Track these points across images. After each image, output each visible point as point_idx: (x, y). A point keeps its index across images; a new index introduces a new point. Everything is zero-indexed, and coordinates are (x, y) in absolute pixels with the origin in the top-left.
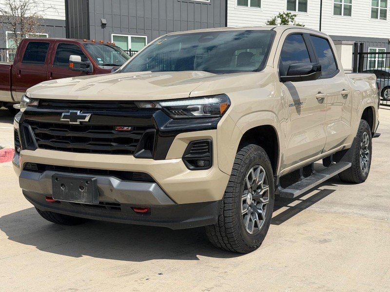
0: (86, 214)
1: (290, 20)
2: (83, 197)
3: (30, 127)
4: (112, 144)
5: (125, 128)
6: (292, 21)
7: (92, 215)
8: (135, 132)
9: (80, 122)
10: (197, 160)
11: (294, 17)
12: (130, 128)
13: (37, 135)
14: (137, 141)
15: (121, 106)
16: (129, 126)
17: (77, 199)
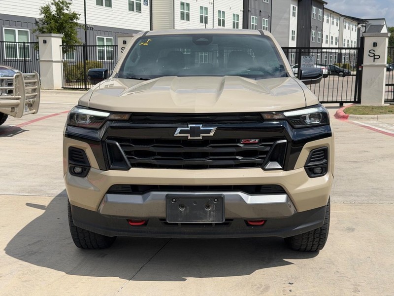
0: (180, 233)
1: (65, 8)
2: (210, 216)
3: (117, 144)
4: (237, 157)
5: (252, 141)
6: (67, 10)
7: (189, 234)
8: (263, 144)
9: (203, 136)
10: (314, 168)
11: (69, 5)
12: (257, 141)
13: (126, 153)
14: (266, 153)
15: (245, 118)
16: (256, 139)
17: (201, 219)
